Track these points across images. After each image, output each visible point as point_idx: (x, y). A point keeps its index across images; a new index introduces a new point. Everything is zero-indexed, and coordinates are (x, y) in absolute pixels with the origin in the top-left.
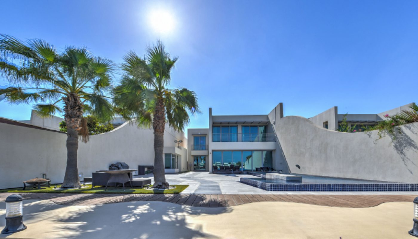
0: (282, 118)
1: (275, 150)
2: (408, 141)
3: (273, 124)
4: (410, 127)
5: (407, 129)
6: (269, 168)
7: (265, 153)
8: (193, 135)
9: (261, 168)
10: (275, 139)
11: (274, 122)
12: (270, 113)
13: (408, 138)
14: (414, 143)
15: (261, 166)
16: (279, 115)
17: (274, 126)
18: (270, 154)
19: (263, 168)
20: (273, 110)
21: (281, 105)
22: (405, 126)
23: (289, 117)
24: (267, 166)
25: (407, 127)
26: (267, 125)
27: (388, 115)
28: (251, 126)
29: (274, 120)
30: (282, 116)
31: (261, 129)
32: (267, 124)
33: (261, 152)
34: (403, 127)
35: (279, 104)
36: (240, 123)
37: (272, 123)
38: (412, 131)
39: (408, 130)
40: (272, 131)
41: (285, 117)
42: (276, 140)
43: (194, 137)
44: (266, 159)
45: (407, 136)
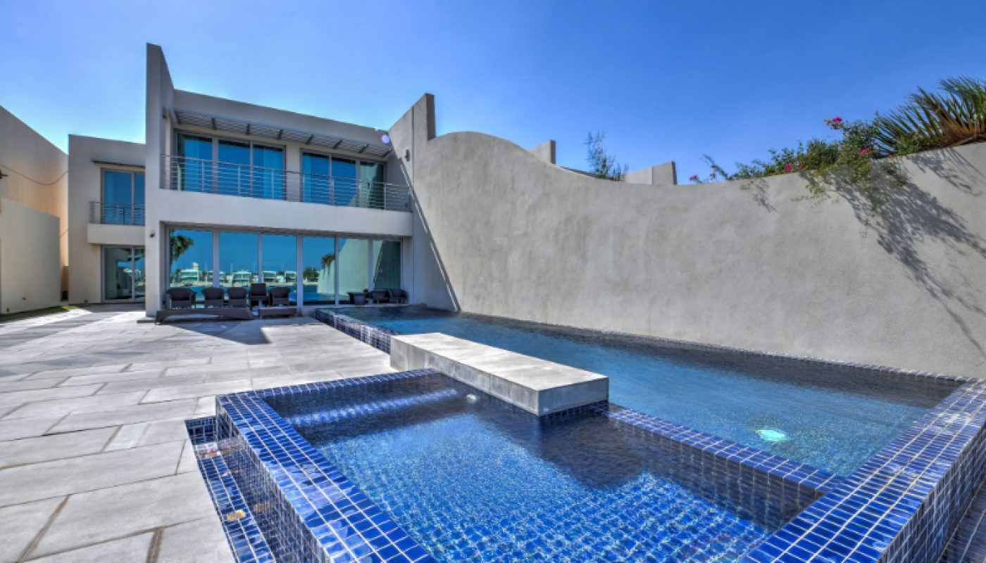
0: (432, 141)
1: (409, 238)
2: (924, 210)
3: (404, 160)
4: (939, 162)
5: (927, 169)
6: (389, 291)
7: (378, 245)
8: (96, 162)
9: (368, 295)
10: (409, 205)
11: (408, 152)
12: (395, 125)
13: (928, 202)
14: (951, 221)
15: (367, 287)
16: (423, 132)
17: (408, 166)
18: (393, 249)
19: (372, 292)
20: (405, 116)
21: (430, 99)
22: (915, 160)
23: (455, 137)
24: (386, 286)
25: (927, 162)
26: (385, 163)
27: (839, 120)
28: (334, 159)
29: (409, 147)
30: (431, 134)
31: (368, 173)
32: (385, 159)
33: (366, 242)
34: (906, 164)
35: (421, 99)
36: (295, 140)
37: (401, 154)
38: (947, 178)
39: (930, 173)
40: (402, 179)
41: (442, 137)
42: (414, 205)
43: (105, 173)
44: (383, 263)
45: (922, 195)
